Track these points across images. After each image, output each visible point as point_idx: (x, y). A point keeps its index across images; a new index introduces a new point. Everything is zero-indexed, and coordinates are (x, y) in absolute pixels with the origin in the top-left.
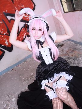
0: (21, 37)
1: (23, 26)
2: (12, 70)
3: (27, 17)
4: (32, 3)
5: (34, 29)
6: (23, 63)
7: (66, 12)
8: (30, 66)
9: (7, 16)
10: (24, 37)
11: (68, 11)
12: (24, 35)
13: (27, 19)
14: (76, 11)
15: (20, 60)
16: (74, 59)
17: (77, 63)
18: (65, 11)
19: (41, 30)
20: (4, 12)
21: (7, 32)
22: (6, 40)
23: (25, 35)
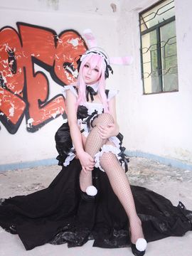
0: (47, 112)
9: (35, 65)
10: (54, 115)
11: (151, 92)
14: (165, 92)
15: (24, 160)
18: (146, 93)
19: (98, 71)
20: (33, 55)
21: (21, 91)
22: (13, 105)
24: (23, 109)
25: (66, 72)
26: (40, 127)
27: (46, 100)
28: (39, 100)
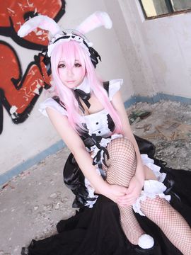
0: (28, 90)
1: (33, 60)
2: (4, 187)
3: (42, 36)
5: (63, 66)
6: (35, 166)
7: (151, 18)
8: (56, 174)
10: (37, 91)
11: (155, 15)
12: (36, 84)
13: (44, 39)
14: (177, 13)
15: (25, 158)
16: (176, 147)
17: (185, 155)
18: (148, 16)
19: (80, 65)
23: (39, 86)
26: (29, 112)
27: (20, 76)
28: (13, 80)
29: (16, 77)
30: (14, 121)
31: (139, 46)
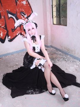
0: (15, 33)
1: (19, 25)
4: (31, 10)
6: (11, 55)
7: (54, 24)
9: (9, 14)
10: (17, 34)
11: (56, 24)
14: (62, 25)
15: (8, 52)
20: (7, 10)
21: (4, 26)
22: (2, 32)
23: (18, 33)
24: (6, 33)
25: (21, 16)
26: (13, 39)
28: (12, 29)
29: (13, 28)
30: (9, 40)
31: (49, 31)
